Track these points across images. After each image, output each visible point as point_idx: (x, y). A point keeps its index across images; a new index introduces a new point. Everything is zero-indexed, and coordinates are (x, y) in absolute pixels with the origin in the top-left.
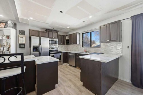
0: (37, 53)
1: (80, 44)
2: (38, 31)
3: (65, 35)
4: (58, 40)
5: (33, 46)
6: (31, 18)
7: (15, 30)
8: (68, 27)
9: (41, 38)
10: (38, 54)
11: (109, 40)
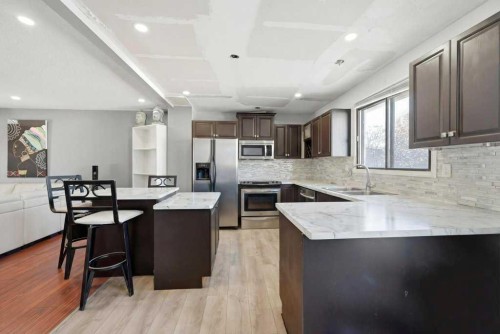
0: (205, 182)
1: (349, 154)
2: (211, 123)
3: (302, 123)
4: (272, 143)
5: (197, 164)
6: (186, 93)
7: (165, 127)
8: (298, 95)
9: (214, 142)
10: (208, 187)
11: (451, 134)
